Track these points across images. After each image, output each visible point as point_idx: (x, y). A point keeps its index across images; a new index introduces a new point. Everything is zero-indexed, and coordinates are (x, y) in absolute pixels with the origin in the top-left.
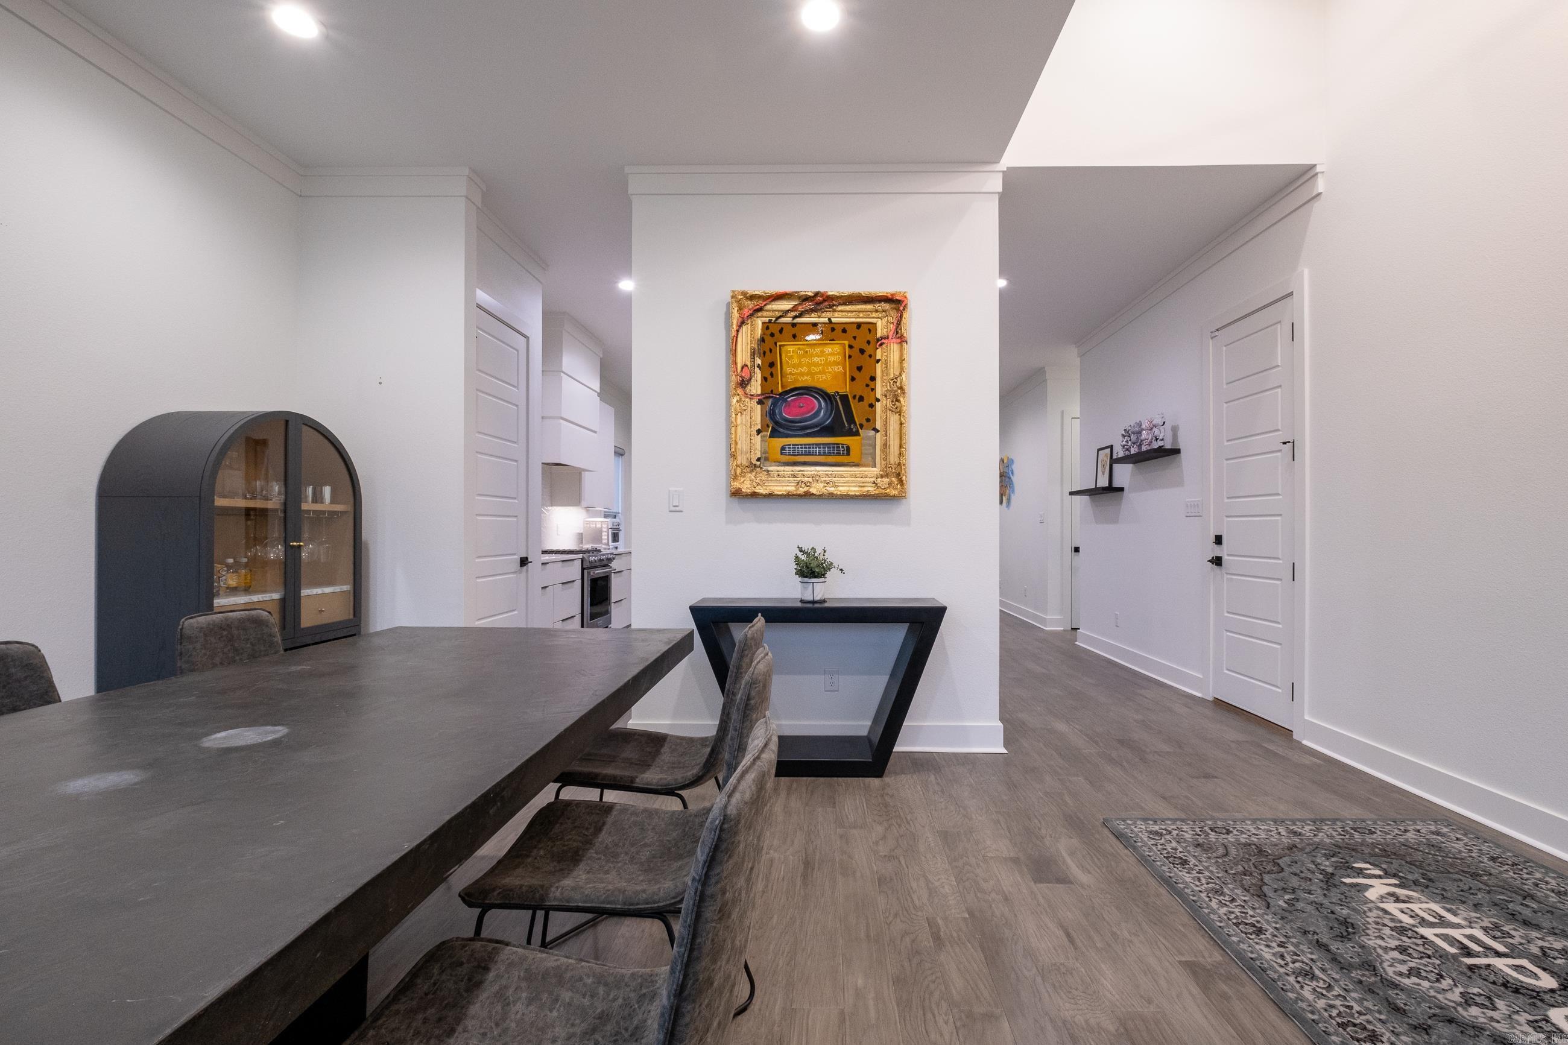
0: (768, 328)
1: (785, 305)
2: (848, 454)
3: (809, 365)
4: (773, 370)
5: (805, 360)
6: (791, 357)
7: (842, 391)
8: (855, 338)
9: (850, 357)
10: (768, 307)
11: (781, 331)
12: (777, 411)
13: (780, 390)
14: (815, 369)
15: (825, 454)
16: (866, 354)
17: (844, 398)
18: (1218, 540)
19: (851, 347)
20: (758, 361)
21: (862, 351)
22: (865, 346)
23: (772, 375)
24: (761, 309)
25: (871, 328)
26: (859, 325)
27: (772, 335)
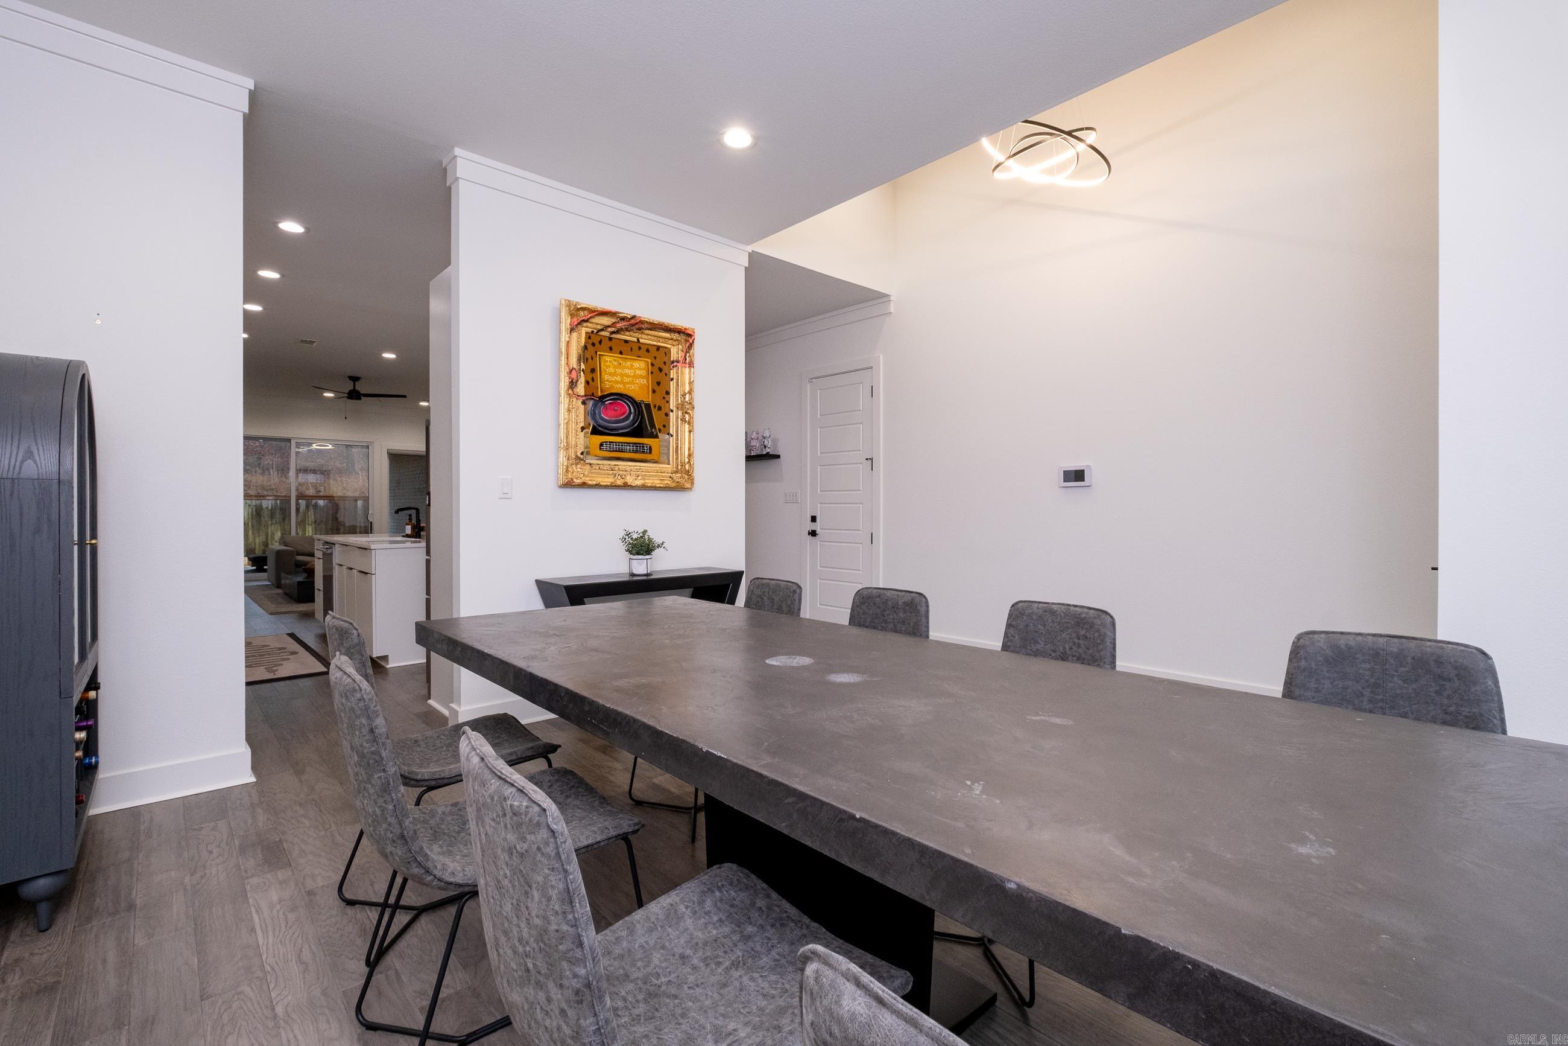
0: (590, 338)
1: (606, 321)
2: (650, 452)
3: (622, 375)
4: (594, 375)
5: (619, 371)
6: (608, 366)
7: (646, 400)
8: (655, 358)
9: (652, 373)
10: (593, 320)
11: (600, 342)
12: (597, 412)
13: (600, 394)
14: (627, 380)
15: (634, 452)
16: (664, 372)
17: (648, 406)
18: (814, 519)
19: (652, 365)
20: (583, 366)
21: (660, 370)
22: (662, 366)
23: (593, 379)
24: (587, 321)
25: (667, 352)
26: (658, 348)
27: (593, 344)
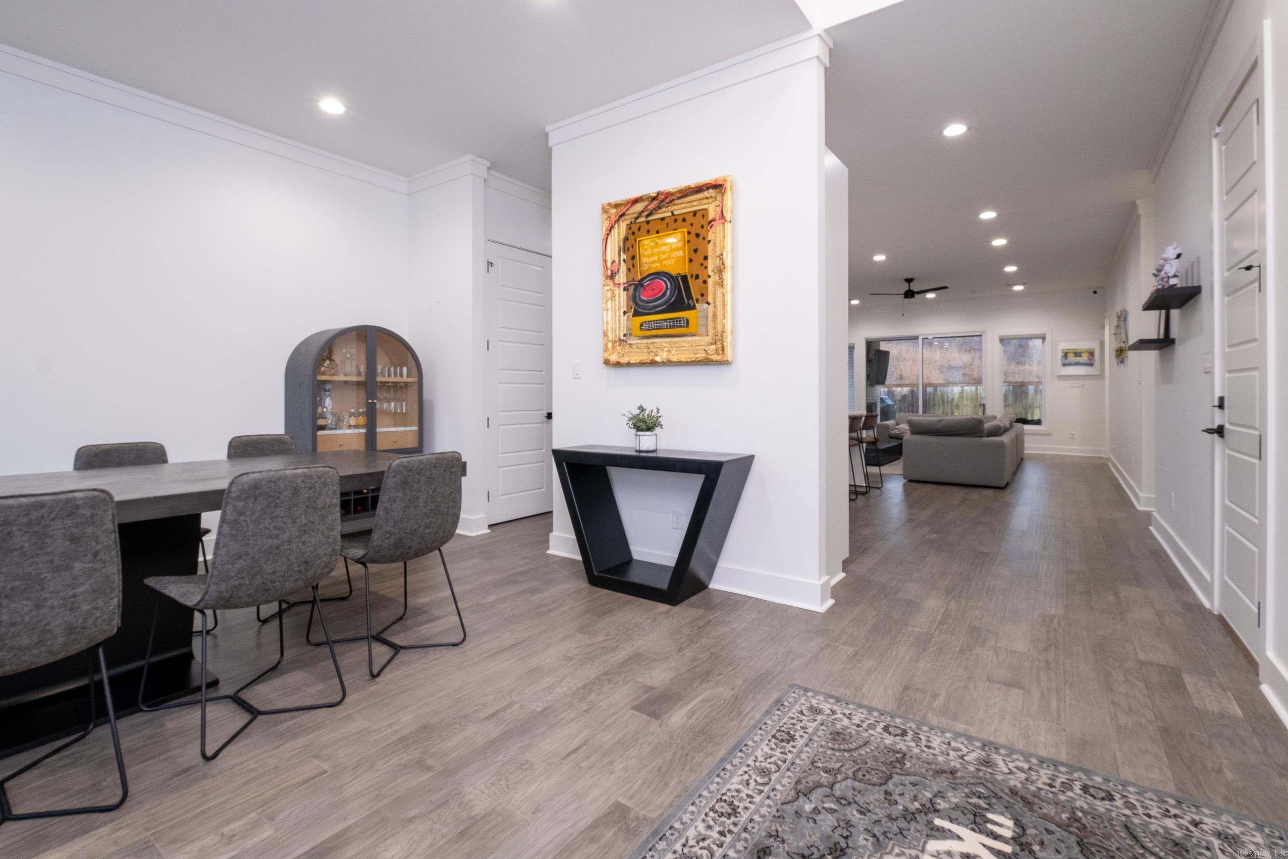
0: (630, 228)
1: (639, 207)
2: (687, 326)
3: (659, 254)
4: (634, 261)
5: (656, 250)
6: (646, 250)
7: (682, 272)
8: (692, 224)
9: (688, 242)
10: (628, 212)
11: (639, 229)
12: (637, 295)
13: (639, 278)
14: (663, 257)
15: (670, 327)
16: (701, 237)
17: (684, 278)
19: (689, 233)
20: (623, 256)
21: (697, 235)
22: (699, 231)
23: (633, 266)
24: (623, 215)
25: (704, 213)
26: (695, 213)
27: (633, 233)
